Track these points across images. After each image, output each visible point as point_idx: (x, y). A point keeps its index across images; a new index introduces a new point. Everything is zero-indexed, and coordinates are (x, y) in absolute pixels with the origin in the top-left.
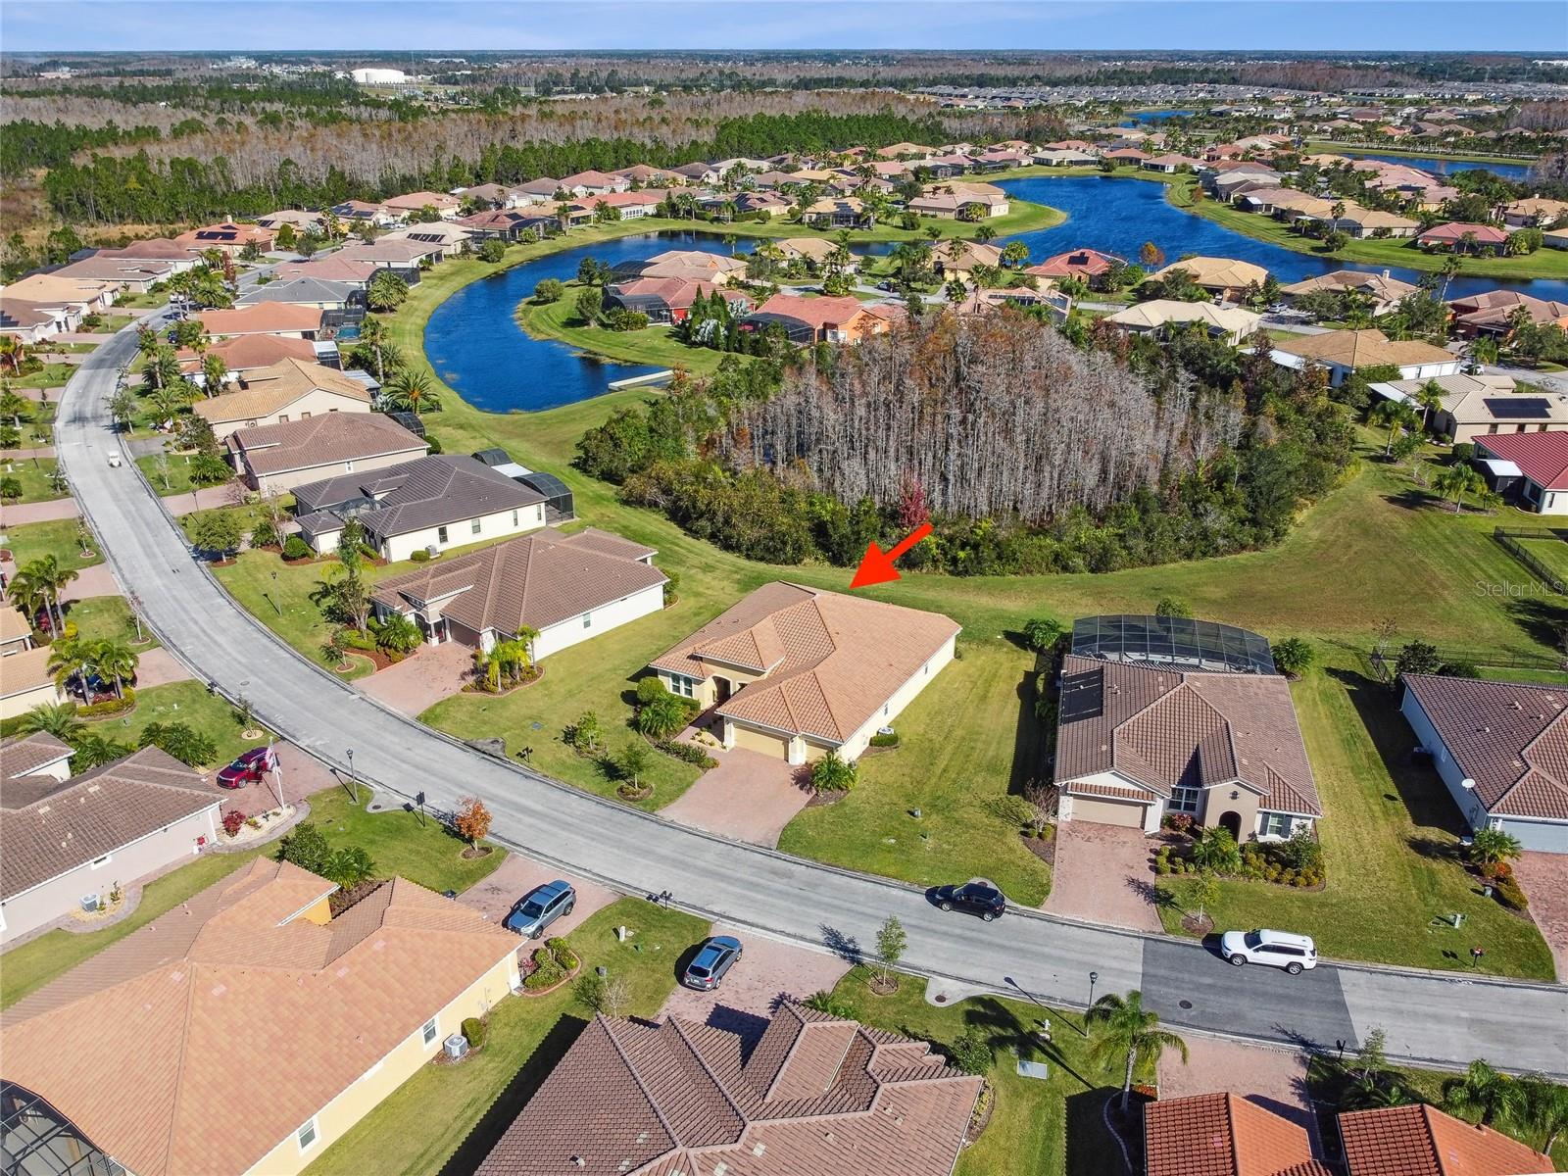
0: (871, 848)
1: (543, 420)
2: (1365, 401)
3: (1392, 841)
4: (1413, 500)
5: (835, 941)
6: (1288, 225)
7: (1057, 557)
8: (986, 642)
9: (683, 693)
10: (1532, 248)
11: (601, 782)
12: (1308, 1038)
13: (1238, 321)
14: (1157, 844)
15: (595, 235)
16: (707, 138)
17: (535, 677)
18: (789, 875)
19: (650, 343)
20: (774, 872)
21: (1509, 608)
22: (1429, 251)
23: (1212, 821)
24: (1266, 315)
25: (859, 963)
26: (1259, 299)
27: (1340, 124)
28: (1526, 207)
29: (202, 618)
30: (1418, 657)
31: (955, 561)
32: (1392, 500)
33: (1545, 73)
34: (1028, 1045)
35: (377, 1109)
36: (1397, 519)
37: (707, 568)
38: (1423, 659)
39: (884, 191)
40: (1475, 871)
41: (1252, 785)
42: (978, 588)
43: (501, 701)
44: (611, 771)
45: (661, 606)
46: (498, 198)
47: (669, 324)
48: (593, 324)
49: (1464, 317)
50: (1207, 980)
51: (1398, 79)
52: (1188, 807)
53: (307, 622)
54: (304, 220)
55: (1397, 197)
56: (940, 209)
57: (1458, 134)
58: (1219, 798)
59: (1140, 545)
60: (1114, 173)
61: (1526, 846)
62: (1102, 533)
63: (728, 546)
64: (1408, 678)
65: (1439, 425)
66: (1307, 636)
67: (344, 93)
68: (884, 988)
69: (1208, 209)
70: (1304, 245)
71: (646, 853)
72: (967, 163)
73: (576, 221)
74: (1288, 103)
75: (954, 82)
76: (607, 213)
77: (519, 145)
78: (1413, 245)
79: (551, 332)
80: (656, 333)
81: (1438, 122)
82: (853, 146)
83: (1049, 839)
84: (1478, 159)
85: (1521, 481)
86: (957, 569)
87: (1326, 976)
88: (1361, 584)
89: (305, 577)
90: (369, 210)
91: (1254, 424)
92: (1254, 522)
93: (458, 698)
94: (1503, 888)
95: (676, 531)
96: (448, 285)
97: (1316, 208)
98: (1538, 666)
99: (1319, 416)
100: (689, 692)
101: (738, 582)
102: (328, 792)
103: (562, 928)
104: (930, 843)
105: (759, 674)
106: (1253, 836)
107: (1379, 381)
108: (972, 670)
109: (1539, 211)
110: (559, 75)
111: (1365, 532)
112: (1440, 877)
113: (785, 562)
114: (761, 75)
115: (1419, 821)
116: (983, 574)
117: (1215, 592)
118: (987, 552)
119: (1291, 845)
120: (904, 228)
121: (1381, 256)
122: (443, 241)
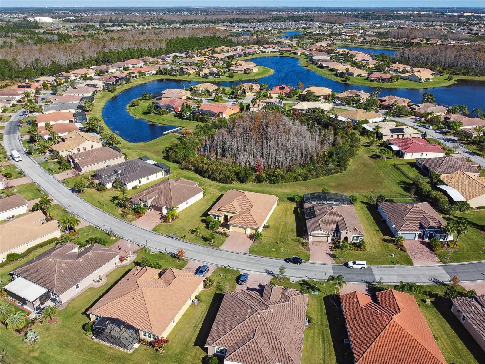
0: (270, 252)
1: (150, 145)
2: (361, 130)
3: (379, 240)
4: (375, 157)
5: (268, 272)
6: (334, 73)
7: (295, 178)
8: (283, 201)
9: (216, 219)
10: (397, 80)
11: (203, 242)
12: (367, 281)
13: (326, 106)
14: (331, 245)
15: (140, 82)
16: (164, 46)
17: (178, 218)
18: (254, 259)
19: (170, 119)
20: (250, 259)
21: (398, 183)
22: (371, 81)
23: (342, 239)
24: (333, 103)
25: (274, 276)
26: (330, 98)
27: (344, 37)
28: (395, 66)
29: (83, 209)
30: (381, 198)
31: (271, 180)
32: (371, 157)
33: (397, 16)
34: (313, 288)
35: (183, 315)
36: (372, 162)
37: (210, 186)
38: (382, 199)
39: (221, 64)
40: (396, 245)
41: (350, 230)
42: (278, 187)
43: (172, 224)
44: (206, 239)
45: (202, 197)
46: (107, 70)
47: (174, 113)
48: (152, 113)
49: (383, 103)
50: (346, 272)
51: (357, 19)
52: (337, 236)
53: (113, 208)
54: (50, 80)
55: (362, 63)
56: (239, 71)
57: (375, 40)
58: (344, 234)
59: (314, 174)
60: (284, 55)
61: (406, 238)
62: (304, 170)
63: (213, 179)
64: (379, 203)
65: (379, 136)
66: (355, 194)
67: (35, 27)
68: (281, 280)
69: (312, 68)
70: (339, 79)
71: (220, 257)
72: (242, 53)
73: (133, 77)
74: (328, 29)
75: (230, 21)
76: (142, 74)
77: (107, 50)
78: (367, 79)
79: (140, 116)
80: (171, 115)
81: (370, 36)
82: (208, 48)
83: (308, 246)
84: (381, 48)
85: (399, 151)
86: (273, 182)
87: (369, 269)
88: (365, 180)
89: (107, 196)
90: (68, 75)
91: (336, 138)
92: (340, 166)
93: (160, 225)
94: (402, 248)
95: (199, 176)
96: (103, 101)
97: (341, 68)
98: (405, 198)
99: (351, 135)
100: (218, 219)
101: (219, 189)
102: (139, 250)
103: (208, 275)
104: (282, 249)
105: (235, 213)
106: (351, 241)
107: (364, 124)
108: (282, 208)
109: (398, 68)
110: (105, 19)
111: (365, 166)
112: (389, 247)
113: (229, 183)
114: (170, 19)
115: (384, 235)
116: (278, 183)
117: (333, 184)
118: (279, 178)
119: (359, 242)
120: (230, 77)
121: (359, 83)
122: (97, 86)
